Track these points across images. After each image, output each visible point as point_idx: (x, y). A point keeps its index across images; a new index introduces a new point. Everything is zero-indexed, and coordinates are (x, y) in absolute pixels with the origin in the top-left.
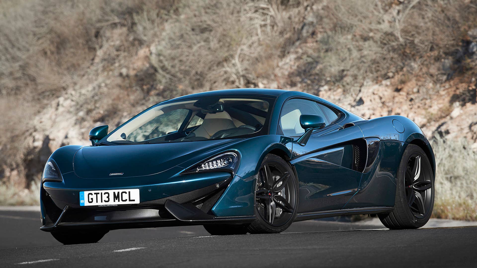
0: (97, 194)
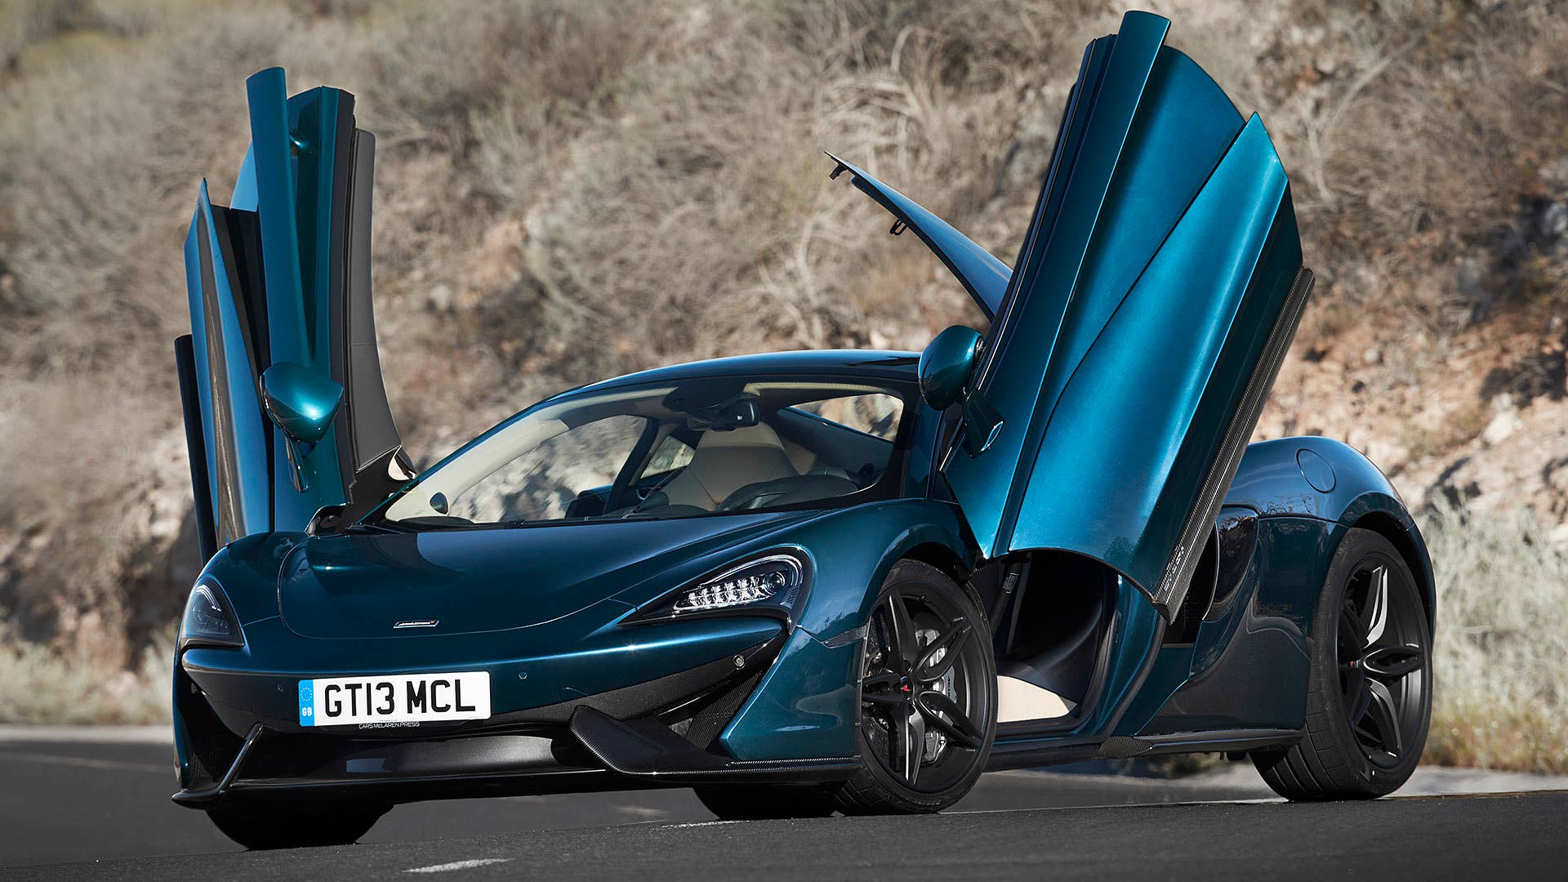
0: (353, 688)
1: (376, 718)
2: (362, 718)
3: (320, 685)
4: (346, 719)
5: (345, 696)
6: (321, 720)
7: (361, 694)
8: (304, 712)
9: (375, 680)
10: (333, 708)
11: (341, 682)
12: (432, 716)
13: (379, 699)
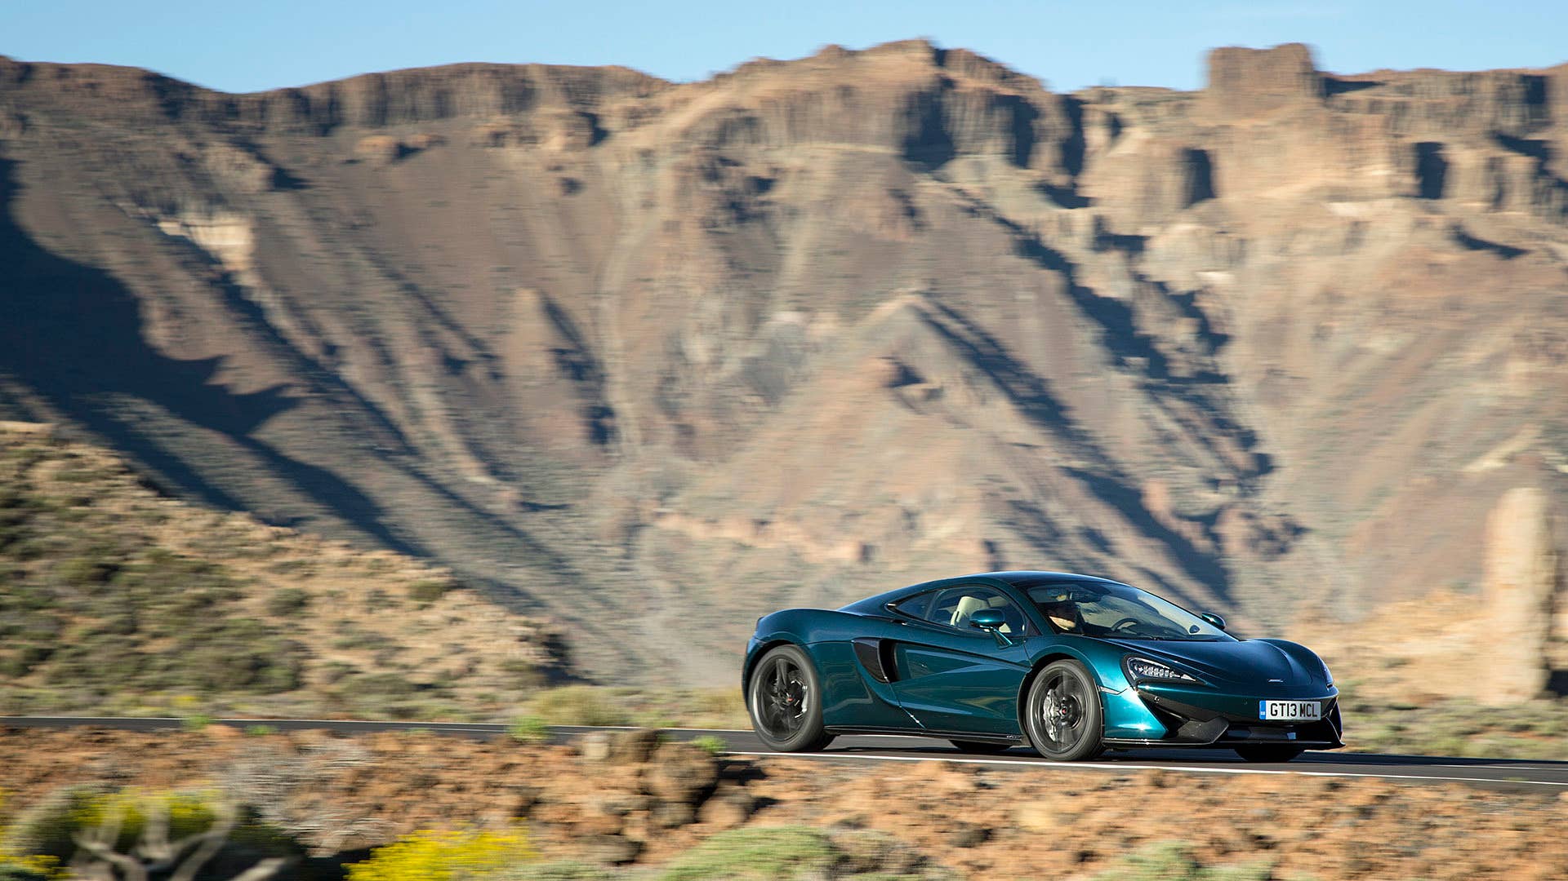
0: (1282, 705)
1: (1290, 718)
2: (1285, 717)
3: (1269, 703)
4: (1279, 717)
5: (1279, 708)
6: (1269, 717)
7: (1285, 707)
8: (1262, 713)
9: (1291, 702)
10: (1274, 713)
11: (1278, 702)
12: (1307, 718)
13: (1291, 711)
